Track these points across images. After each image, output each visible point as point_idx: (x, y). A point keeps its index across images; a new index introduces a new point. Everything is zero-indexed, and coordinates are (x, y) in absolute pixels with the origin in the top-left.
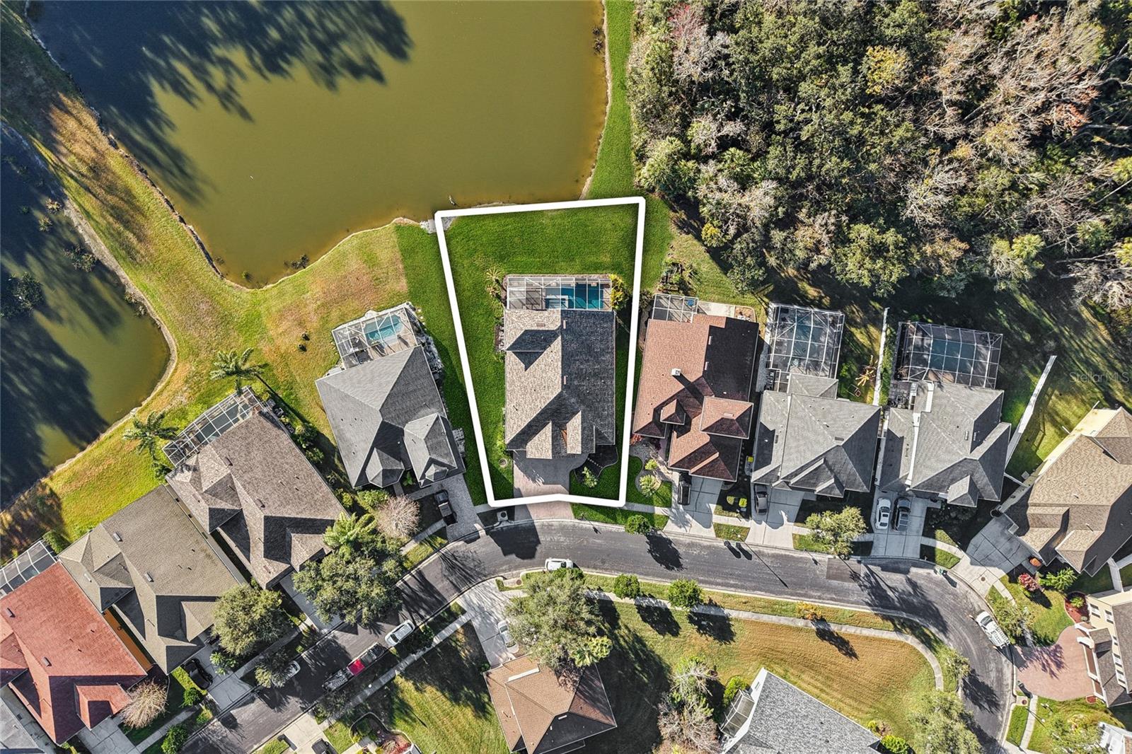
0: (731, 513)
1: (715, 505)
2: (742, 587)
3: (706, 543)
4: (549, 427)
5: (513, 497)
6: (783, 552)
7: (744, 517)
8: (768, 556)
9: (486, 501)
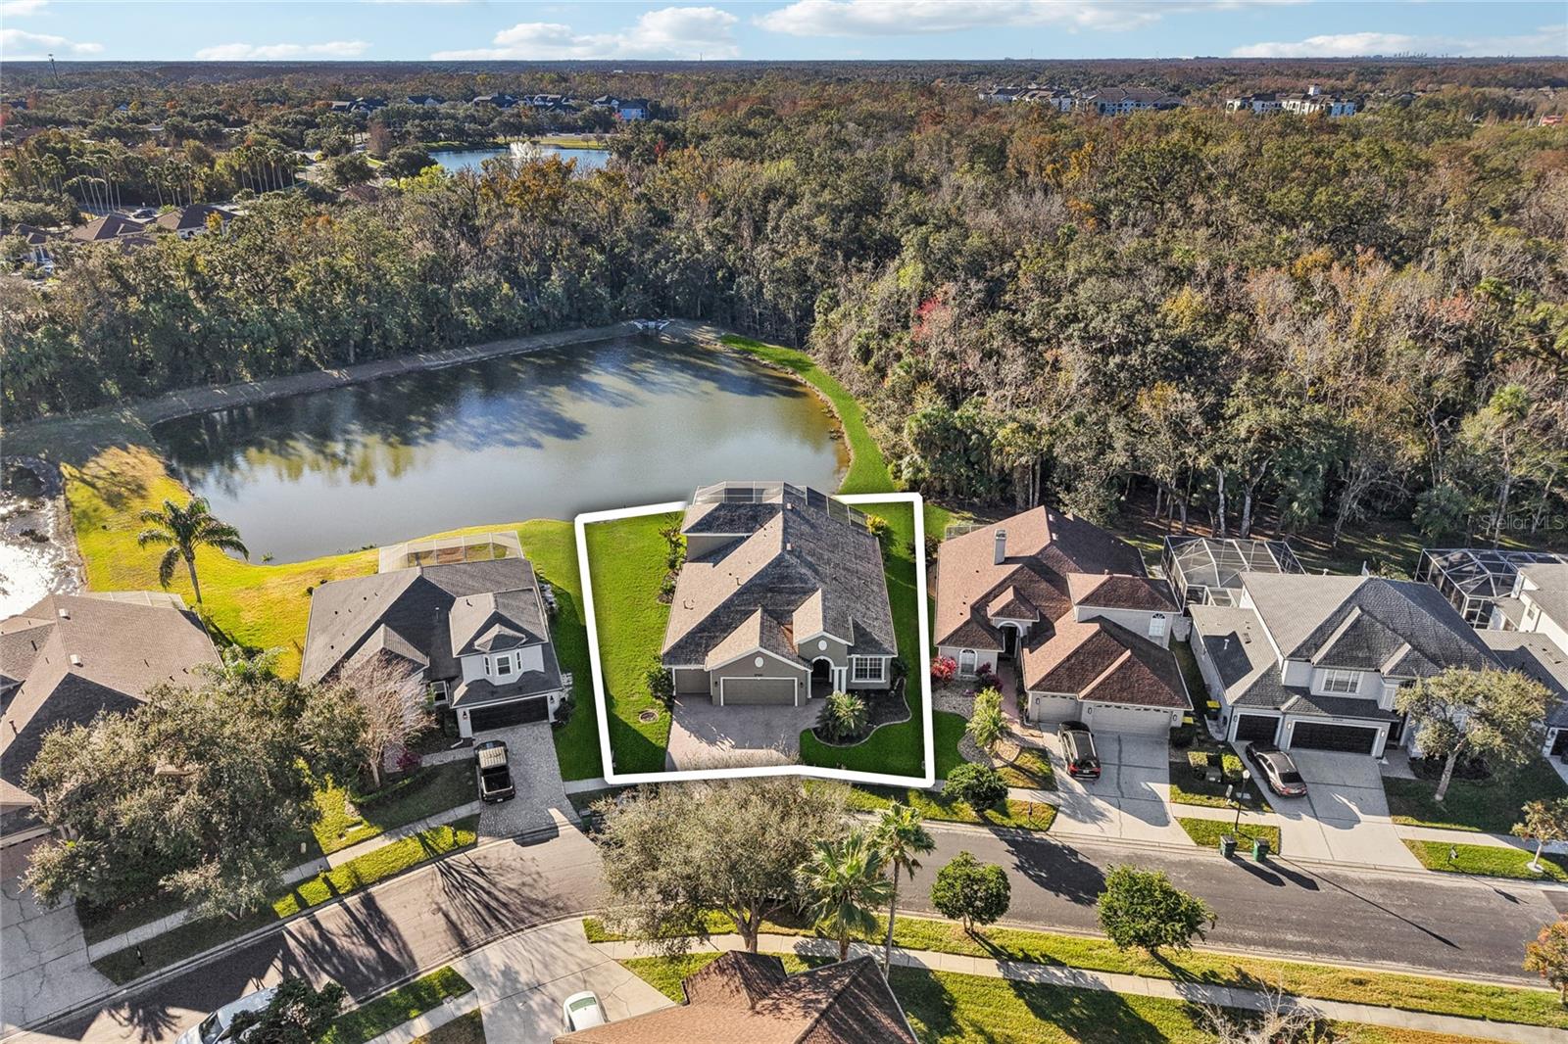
0: (1214, 801)
1: (1168, 786)
2: (1332, 950)
3: (1176, 858)
4: (755, 620)
5: (663, 770)
6: (1406, 878)
7: (1251, 809)
8: (1368, 884)
9: (600, 773)
